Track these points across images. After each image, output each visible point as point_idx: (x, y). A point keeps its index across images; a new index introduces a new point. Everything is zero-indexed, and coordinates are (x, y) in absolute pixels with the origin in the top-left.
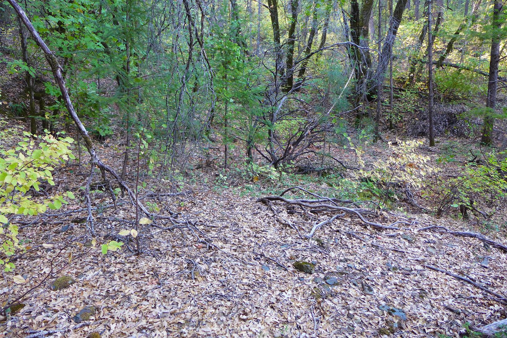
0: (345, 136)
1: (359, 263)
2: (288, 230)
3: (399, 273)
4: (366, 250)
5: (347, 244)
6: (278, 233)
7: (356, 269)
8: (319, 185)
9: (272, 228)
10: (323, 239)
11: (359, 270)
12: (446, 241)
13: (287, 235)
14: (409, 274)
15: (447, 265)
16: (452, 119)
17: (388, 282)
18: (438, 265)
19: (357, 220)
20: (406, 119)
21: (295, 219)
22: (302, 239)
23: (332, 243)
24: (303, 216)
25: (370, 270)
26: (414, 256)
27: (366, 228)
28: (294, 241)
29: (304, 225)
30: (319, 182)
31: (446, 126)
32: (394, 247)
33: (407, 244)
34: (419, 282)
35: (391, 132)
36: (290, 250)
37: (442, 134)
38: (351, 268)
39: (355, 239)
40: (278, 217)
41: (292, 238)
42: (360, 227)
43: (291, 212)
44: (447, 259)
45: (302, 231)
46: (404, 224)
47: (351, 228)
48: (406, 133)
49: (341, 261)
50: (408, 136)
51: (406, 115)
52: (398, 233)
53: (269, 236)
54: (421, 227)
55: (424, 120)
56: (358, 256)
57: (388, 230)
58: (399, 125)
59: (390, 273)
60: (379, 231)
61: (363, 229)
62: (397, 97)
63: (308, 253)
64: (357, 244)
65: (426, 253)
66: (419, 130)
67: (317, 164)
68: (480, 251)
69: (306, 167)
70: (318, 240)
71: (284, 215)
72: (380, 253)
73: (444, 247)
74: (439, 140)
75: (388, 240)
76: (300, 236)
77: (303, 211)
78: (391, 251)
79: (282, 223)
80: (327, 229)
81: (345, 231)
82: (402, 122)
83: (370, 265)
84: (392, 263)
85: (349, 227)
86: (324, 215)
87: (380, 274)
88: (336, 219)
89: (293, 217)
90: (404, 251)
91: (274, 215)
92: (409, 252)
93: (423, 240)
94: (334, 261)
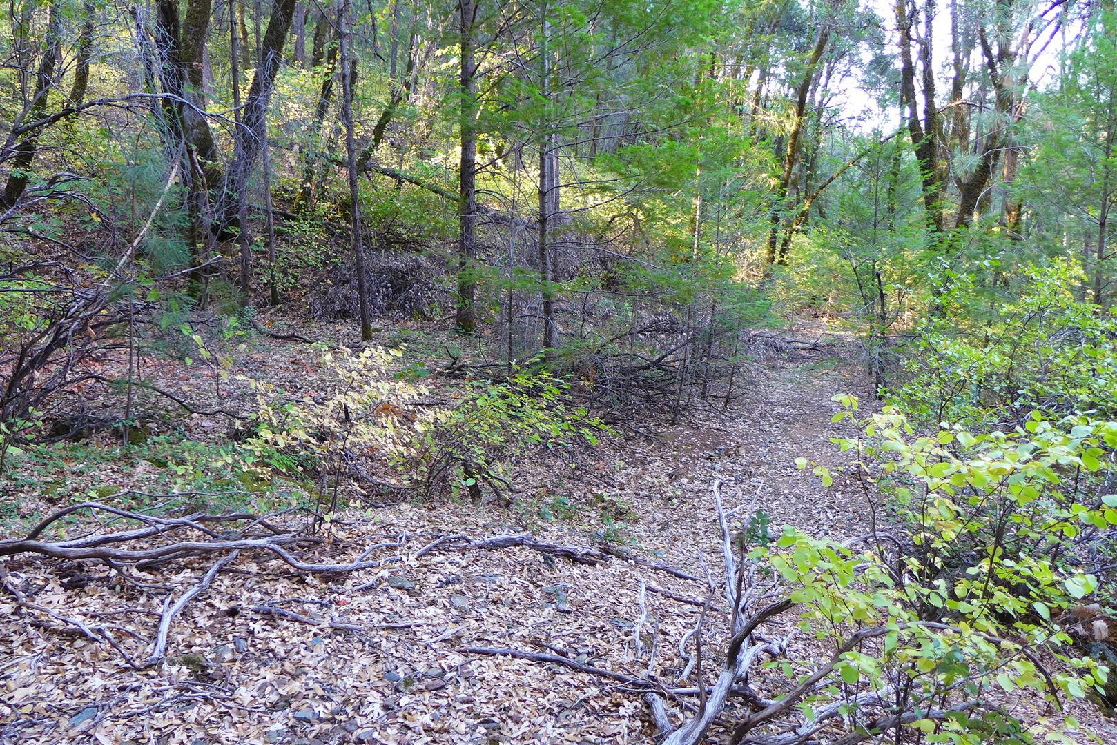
0: (185, 332)
1: (322, 698)
2: (81, 649)
3: (421, 691)
4: (326, 651)
5: (272, 646)
6: (50, 669)
7: (321, 721)
8: (127, 469)
9: (24, 657)
10: (201, 652)
11: (328, 720)
12: (478, 568)
13: (85, 670)
14: (442, 687)
15: (503, 630)
16: (399, 283)
17: (410, 729)
18: (489, 638)
19: (274, 563)
20: (306, 282)
21: (94, 604)
22: (137, 669)
23: (228, 656)
24: (118, 588)
25: (357, 709)
26: (434, 629)
27: (302, 581)
28: (112, 684)
29: (130, 620)
30: (127, 459)
31: (388, 297)
32: (385, 619)
33: (407, 600)
34: (471, 702)
35: (277, 311)
36: (108, 723)
37: (383, 315)
38: (308, 721)
39: (285, 623)
40: (36, 612)
41: (103, 677)
42: (286, 583)
43: (75, 581)
44: (498, 616)
45: (130, 642)
46: (384, 548)
47: (266, 593)
48: (310, 312)
49: (274, 707)
50: (314, 318)
51: (306, 272)
52: (380, 575)
53: (19, 695)
54: (419, 546)
55: (343, 284)
56: (311, 674)
57: (355, 573)
58: (292, 294)
59: (404, 701)
60: (337, 582)
61: (295, 586)
62: (281, 233)
63: (170, 714)
64: (295, 639)
65: (454, 612)
66: (337, 306)
67: (107, 406)
68: (540, 574)
69: (74, 419)
70: (188, 662)
71: (55, 599)
72: (359, 646)
73: (478, 584)
74: (378, 326)
75: (362, 601)
76: (128, 661)
77: (114, 572)
78: (382, 633)
79: (55, 631)
80: (202, 611)
81: (252, 606)
82: (298, 289)
83: (349, 692)
84: (396, 668)
85: (260, 592)
86: (180, 569)
87: (382, 713)
88: (217, 577)
89: (85, 600)
90: (409, 622)
91: (19, 608)
92: (419, 622)
93: (433, 579)
94: (256, 716)
